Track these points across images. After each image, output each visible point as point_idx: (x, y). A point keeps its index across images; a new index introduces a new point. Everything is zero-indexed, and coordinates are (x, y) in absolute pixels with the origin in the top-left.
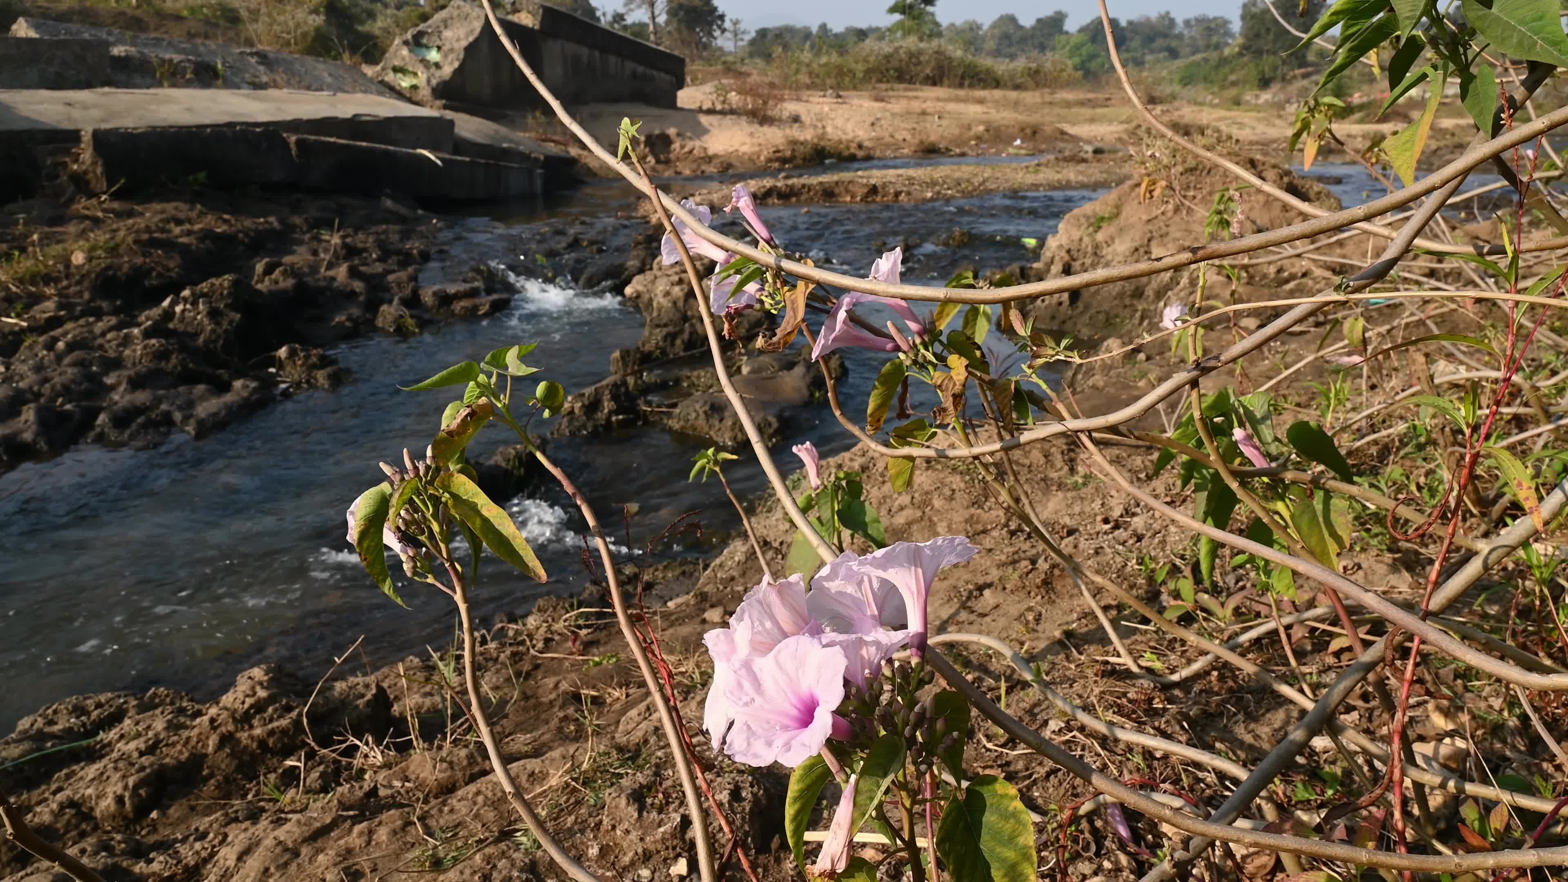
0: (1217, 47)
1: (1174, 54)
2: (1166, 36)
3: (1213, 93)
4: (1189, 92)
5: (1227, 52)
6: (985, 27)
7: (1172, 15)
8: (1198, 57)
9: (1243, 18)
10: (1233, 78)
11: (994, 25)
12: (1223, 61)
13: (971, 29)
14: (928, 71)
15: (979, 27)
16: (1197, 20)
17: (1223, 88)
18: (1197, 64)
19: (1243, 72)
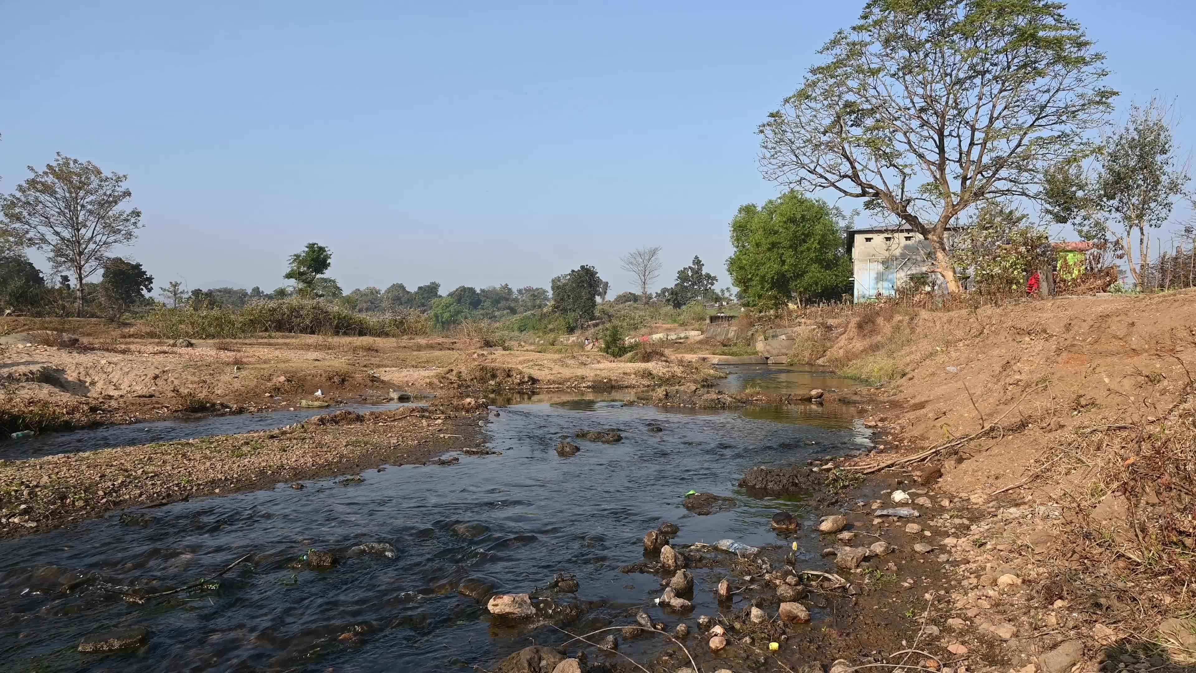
0: (540, 306)
1: (513, 311)
2: (507, 300)
3: (539, 337)
4: (524, 335)
5: (545, 310)
6: (382, 292)
7: (509, 287)
8: (529, 313)
9: (553, 289)
10: (550, 326)
11: (388, 291)
12: (543, 316)
13: (372, 293)
14: (307, 322)
15: (378, 292)
16: (525, 289)
17: (545, 333)
18: (529, 318)
19: (556, 323)
